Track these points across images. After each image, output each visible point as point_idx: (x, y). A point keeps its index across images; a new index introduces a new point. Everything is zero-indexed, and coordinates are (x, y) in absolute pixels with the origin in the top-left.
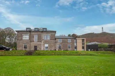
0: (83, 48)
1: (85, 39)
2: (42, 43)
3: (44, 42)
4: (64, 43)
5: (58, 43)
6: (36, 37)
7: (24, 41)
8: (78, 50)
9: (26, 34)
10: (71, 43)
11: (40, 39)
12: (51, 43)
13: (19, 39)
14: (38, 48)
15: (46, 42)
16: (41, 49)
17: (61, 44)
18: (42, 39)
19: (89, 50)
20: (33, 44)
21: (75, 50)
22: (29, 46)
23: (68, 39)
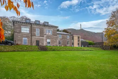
0: (78, 44)
1: (80, 36)
2: (45, 38)
3: (46, 37)
4: (64, 39)
5: (58, 39)
6: (38, 30)
7: (23, 34)
8: (74, 46)
9: (25, 26)
10: (70, 40)
11: (42, 33)
12: (53, 39)
13: (17, 31)
14: (41, 43)
15: (48, 37)
16: (43, 44)
17: (61, 40)
18: (44, 34)
19: (83, 46)
20: (34, 39)
21: (73, 46)
22: (30, 40)
23: (67, 36)
